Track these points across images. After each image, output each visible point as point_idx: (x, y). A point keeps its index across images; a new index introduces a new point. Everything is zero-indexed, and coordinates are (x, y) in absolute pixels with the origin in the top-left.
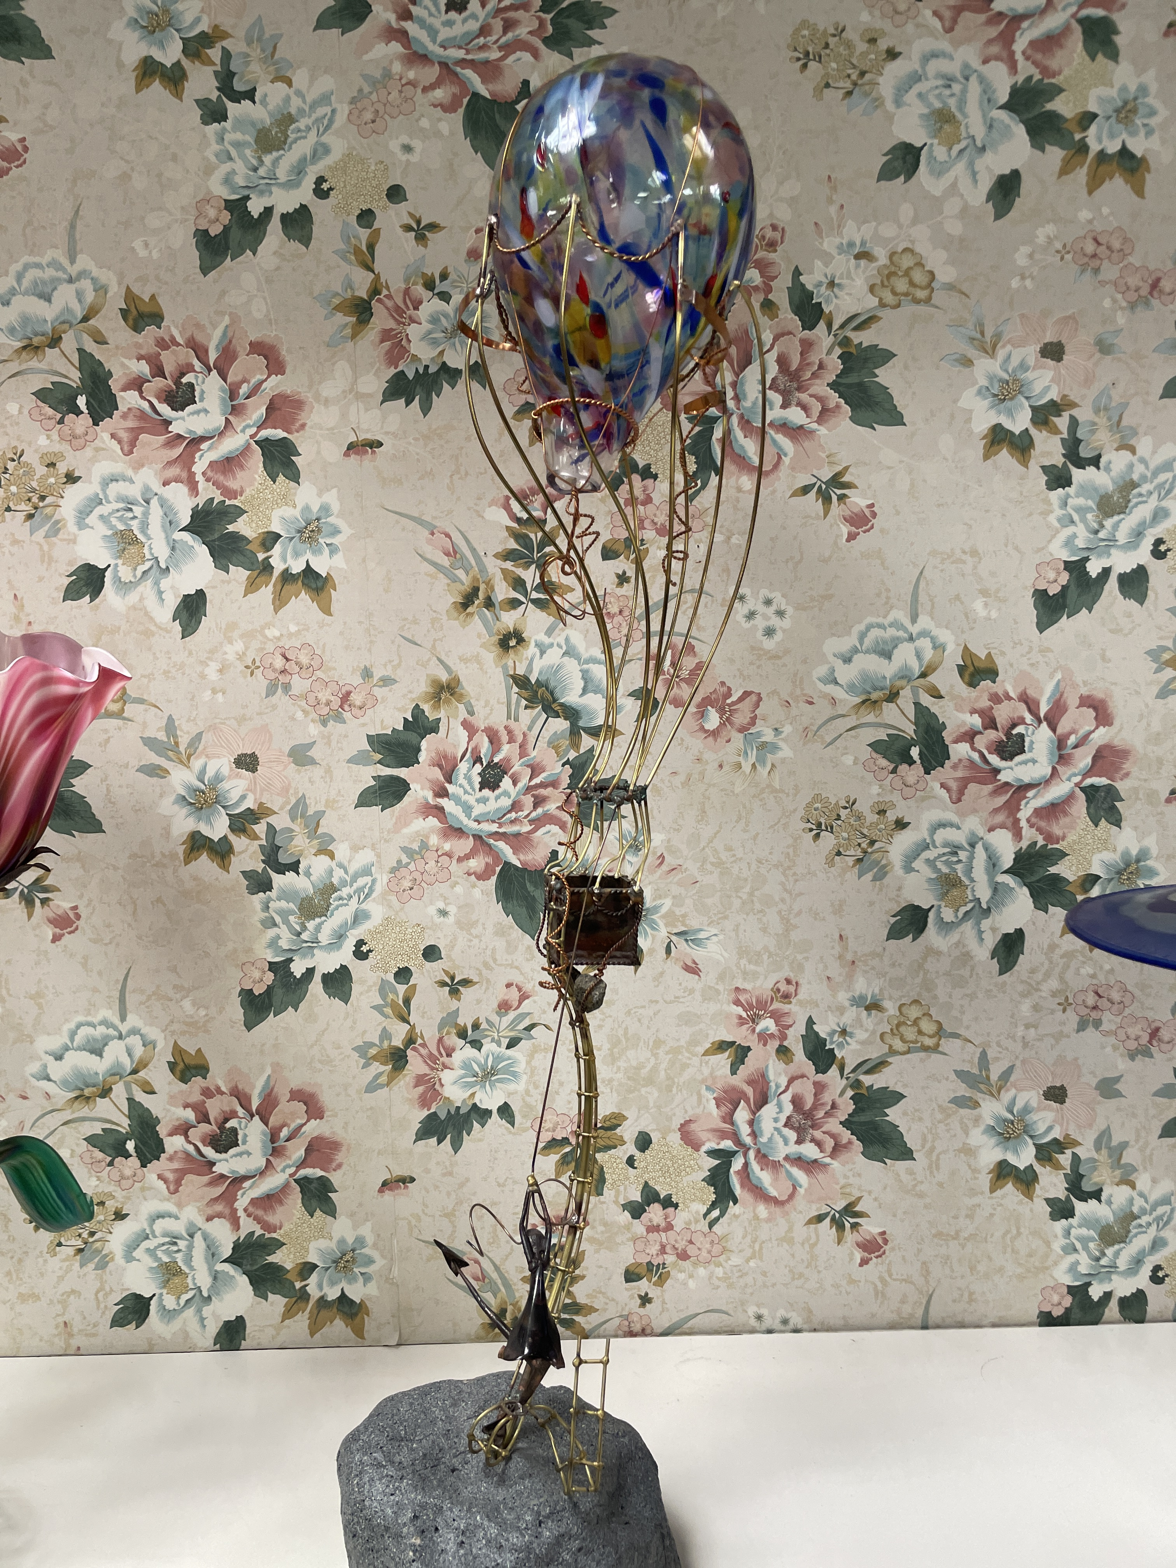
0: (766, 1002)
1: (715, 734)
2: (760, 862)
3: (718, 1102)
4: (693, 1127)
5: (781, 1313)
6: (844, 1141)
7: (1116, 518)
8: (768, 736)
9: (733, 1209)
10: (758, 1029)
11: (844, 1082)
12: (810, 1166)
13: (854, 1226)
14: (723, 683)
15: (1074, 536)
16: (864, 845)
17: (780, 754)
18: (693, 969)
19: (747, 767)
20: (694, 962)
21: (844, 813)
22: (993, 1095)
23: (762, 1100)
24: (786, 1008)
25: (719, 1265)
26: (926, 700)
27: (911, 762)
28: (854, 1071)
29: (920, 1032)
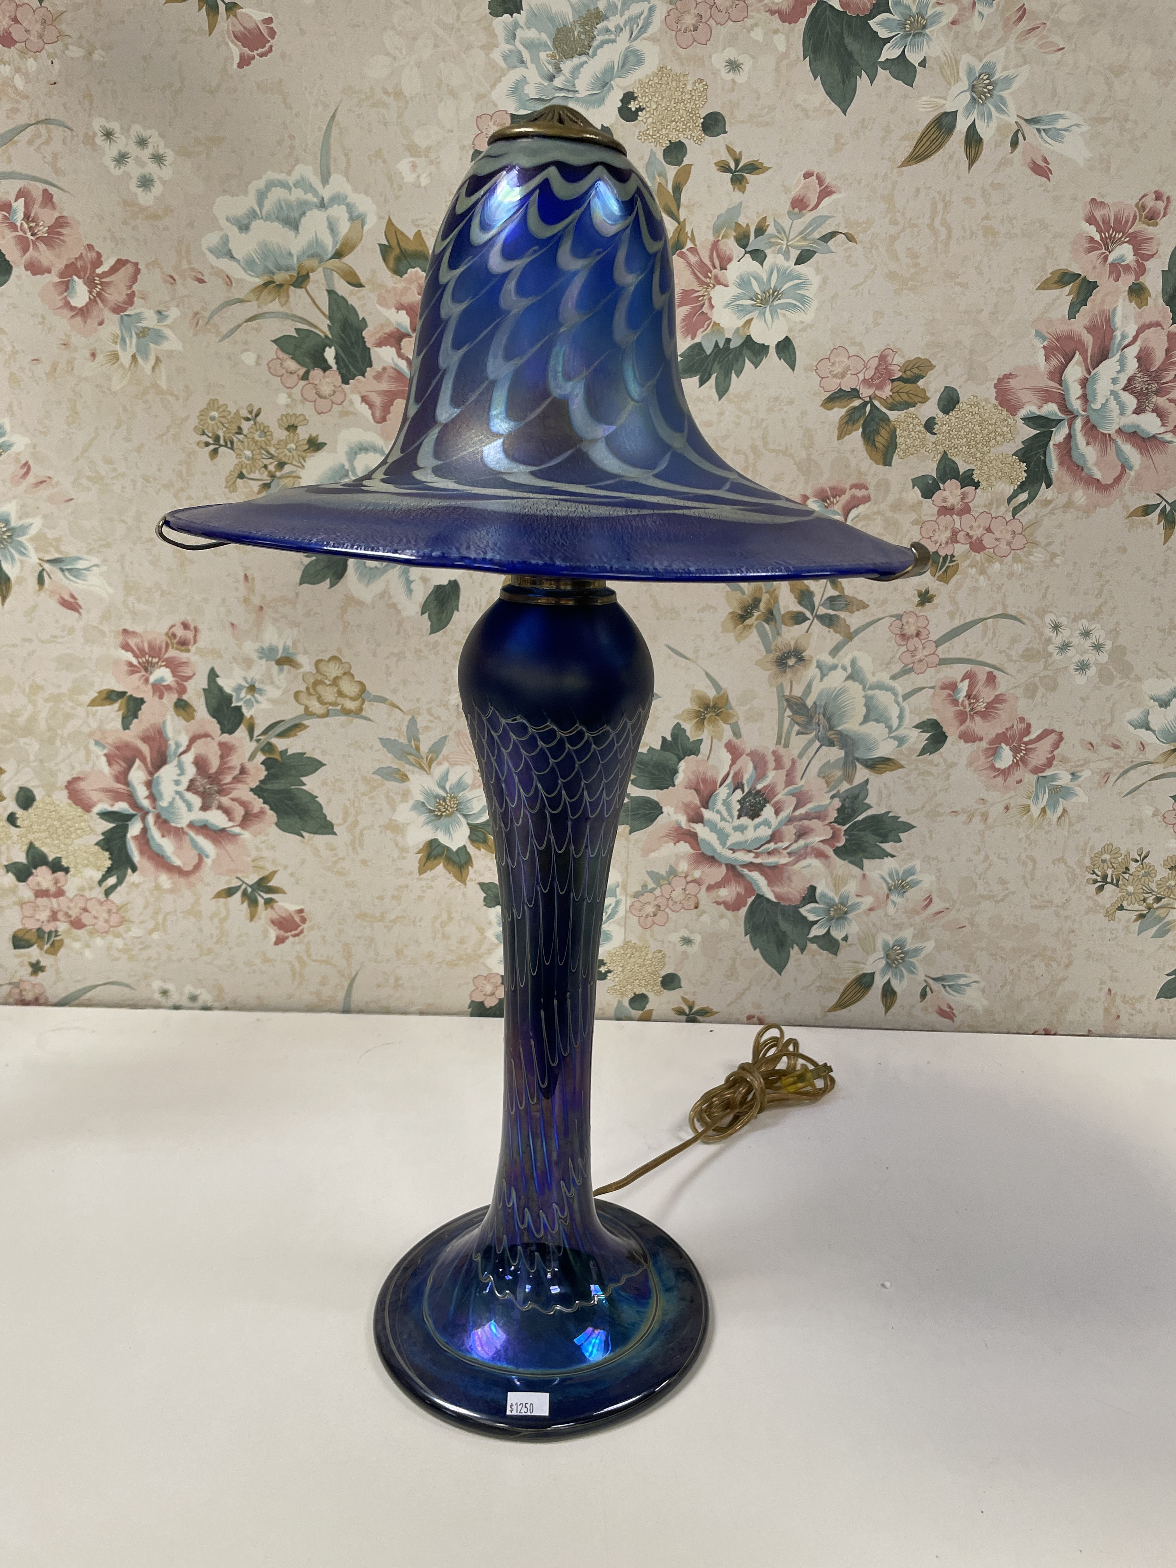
0: (160, 649)
1: (84, 312)
2: (146, 479)
3: (110, 759)
4: (82, 785)
5: (189, 989)
6: (256, 810)
7: (576, 60)
8: (150, 321)
9: (132, 878)
10: (152, 679)
11: (254, 745)
12: (218, 835)
13: (269, 902)
14: (90, 247)
15: (524, 81)
16: (271, 468)
17: (165, 346)
18: (71, 604)
19: (125, 359)
20: (72, 596)
21: (246, 426)
22: (422, 768)
23: (160, 760)
24: (183, 656)
25: (118, 935)
26: (343, 288)
27: (326, 367)
28: (265, 732)
29: (340, 694)
